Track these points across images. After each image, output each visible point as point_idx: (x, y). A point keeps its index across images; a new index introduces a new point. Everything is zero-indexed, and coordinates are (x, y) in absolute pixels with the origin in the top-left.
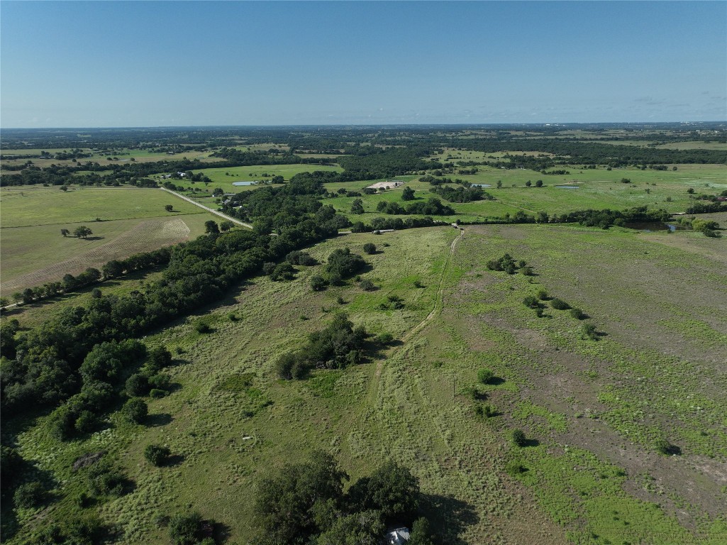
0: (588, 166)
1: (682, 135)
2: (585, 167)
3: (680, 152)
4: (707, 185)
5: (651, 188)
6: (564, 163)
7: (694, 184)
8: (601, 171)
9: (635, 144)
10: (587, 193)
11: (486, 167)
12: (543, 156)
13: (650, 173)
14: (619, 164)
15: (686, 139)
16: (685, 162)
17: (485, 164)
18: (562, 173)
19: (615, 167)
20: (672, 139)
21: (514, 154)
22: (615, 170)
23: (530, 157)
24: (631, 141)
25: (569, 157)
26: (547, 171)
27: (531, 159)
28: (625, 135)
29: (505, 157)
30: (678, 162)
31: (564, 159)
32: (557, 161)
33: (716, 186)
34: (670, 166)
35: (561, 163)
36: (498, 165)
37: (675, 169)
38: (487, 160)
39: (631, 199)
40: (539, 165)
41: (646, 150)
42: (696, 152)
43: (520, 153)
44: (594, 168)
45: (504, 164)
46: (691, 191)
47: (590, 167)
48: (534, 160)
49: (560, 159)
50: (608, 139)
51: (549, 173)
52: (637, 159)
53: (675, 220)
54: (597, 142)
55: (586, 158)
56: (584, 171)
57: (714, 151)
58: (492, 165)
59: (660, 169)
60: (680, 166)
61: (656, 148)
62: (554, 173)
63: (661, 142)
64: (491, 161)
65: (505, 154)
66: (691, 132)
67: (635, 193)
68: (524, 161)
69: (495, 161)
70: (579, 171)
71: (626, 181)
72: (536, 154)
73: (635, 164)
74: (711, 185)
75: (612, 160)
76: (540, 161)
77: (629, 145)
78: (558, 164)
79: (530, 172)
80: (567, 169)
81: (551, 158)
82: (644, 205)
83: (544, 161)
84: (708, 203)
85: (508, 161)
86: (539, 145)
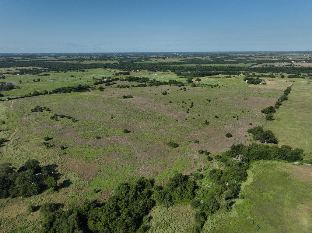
0: (56, 71)
1: (87, 58)
2: (55, 72)
3: (88, 65)
4: (98, 76)
5: (81, 78)
6: (46, 71)
7: (94, 75)
8: (62, 73)
9: (72, 62)
10: (59, 82)
11: (9, 75)
12: (35, 68)
13: (80, 73)
14: (68, 70)
15: (89, 60)
16: (90, 68)
17: (8, 73)
18: (46, 75)
19: (67, 71)
20: (84, 60)
21: (21, 68)
22: (67, 72)
23: (29, 69)
24: (70, 61)
25: (47, 68)
26: (40, 75)
27: (30, 70)
28: (67, 58)
29: (16, 70)
30: (88, 68)
31: (45, 69)
32: (42, 70)
33: (100, 75)
34: (86, 70)
35: (44, 71)
36: (15, 74)
37: (88, 71)
38: (8, 71)
39: (76, 82)
40: (35, 73)
41: (76, 64)
42: (93, 64)
43: (24, 68)
44: (59, 72)
45: (18, 73)
46: (94, 78)
47: (57, 72)
48: (32, 70)
49: (43, 69)
50: (61, 60)
51: (41, 75)
52: (74, 68)
53: (90, 88)
54: (57, 61)
55: (54, 68)
56: (55, 74)
57: (99, 64)
58: (12, 74)
59: (83, 71)
60: (89, 70)
61: (80, 63)
62: (43, 75)
63: (81, 61)
64: (10, 72)
65: (15, 69)
66: (90, 57)
67: (77, 80)
68: (27, 71)
69: (12, 72)
70: (53, 74)
71: (73, 76)
72: (31, 68)
73: (74, 70)
74: (99, 75)
75: (65, 69)
76: (34, 71)
77: (70, 62)
78: (43, 71)
79: (32, 75)
80: (49, 74)
81: (39, 69)
82: (80, 84)
83: (36, 70)
84: (99, 81)
85: (19, 71)
86: (31, 64)
